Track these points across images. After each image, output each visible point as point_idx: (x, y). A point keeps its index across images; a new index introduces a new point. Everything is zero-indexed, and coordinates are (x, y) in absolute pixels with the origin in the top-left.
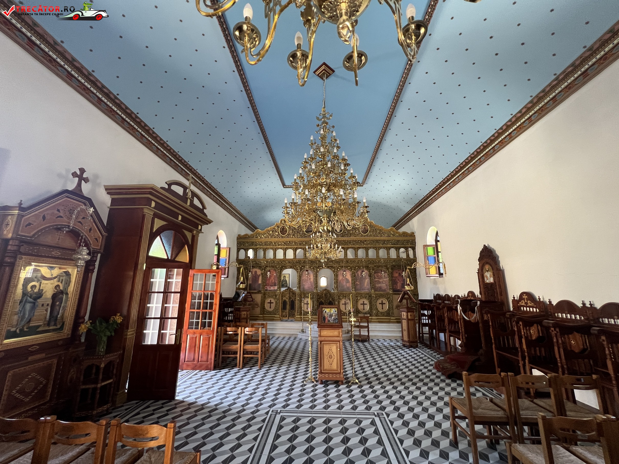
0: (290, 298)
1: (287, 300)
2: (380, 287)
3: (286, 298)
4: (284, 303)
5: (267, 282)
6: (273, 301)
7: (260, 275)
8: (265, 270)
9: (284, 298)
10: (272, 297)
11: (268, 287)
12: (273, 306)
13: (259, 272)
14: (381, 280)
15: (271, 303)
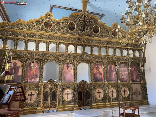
0: (52, 89)
1: (49, 91)
2: (123, 79)
3: (48, 90)
4: (46, 94)
5: (28, 74)
6: (34, 92)
7: (20, 67)
8: (26, 62)
9: (46, 90)
10: (33, 89)
11: (29, 79)
12: (34, 98)
13: (19, 64)
14: (123, 73)
15: (31, 95)
